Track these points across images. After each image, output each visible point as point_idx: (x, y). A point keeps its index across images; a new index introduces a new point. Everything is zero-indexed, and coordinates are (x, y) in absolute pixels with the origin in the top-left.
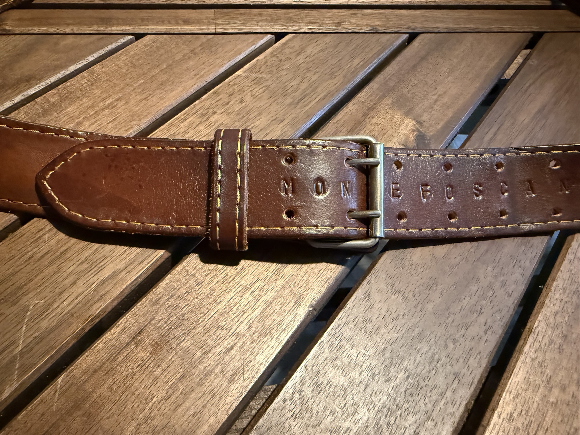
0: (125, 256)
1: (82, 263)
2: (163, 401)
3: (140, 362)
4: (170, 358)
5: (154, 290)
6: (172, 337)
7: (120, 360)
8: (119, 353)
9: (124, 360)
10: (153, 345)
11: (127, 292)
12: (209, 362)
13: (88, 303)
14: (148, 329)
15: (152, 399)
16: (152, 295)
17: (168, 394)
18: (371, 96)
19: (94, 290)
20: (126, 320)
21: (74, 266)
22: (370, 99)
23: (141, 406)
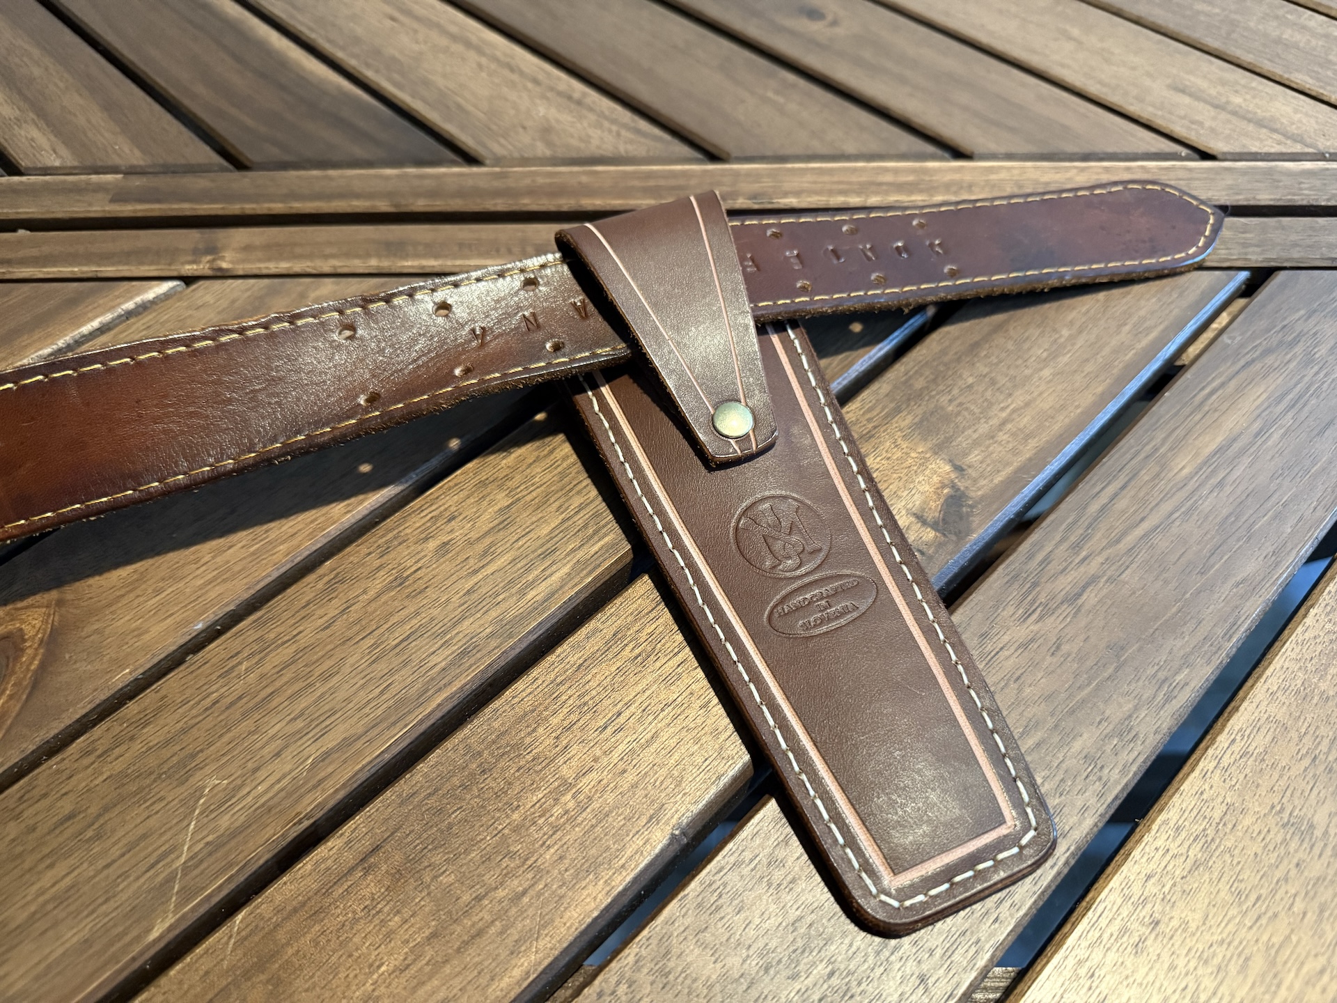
0: (367, 710)
1: (295, 719)
2: (398, 973)
3: (367, 903)
4: (417, 900)
5: (408, 776)
6: (426, 864)
7: (336, 895)
8: (335, 883)
9: (342, 896)
10: (393, 875)
11: (363, 777)
12: (481, 914)
13: (294, 792)
14: (388, 847)
15: (379, 967)
16: (403, 786)
17: (406, 962)
18: (870, 410)
19: (309, 770)
20: (354, 826)
21: (284, 723)
22: (868, 416)
23: (361, 977)
